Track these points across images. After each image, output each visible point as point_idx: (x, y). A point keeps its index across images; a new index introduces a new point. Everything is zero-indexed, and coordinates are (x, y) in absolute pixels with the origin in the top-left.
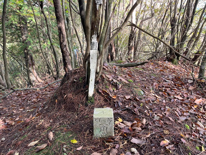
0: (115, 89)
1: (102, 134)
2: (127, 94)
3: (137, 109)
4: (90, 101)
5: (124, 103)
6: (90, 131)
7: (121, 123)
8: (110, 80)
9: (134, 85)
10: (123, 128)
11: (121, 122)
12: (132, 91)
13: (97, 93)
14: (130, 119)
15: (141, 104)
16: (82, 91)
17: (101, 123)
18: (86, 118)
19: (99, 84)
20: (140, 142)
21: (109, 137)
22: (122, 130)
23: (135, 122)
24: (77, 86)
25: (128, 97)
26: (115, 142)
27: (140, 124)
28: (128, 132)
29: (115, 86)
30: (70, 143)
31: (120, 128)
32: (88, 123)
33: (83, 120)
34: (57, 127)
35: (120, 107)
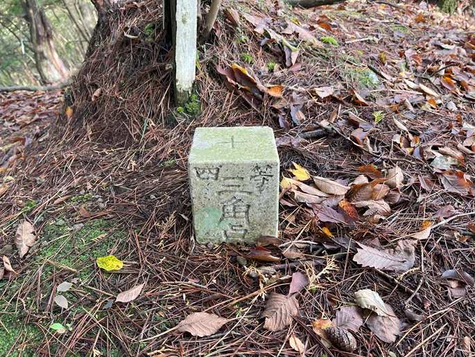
0: (276, 66)
1: (230, 231)
2: (322, 82)
3: (365, 134)
4: (186, 109)
5: (310, 112)
6: (179, 218)
7: (304, 187)
8: (259, 30)
9: (344, 52)
10: (313, 204)
11: (305, 182)
12: (337, 74)
13: (208, 78)
14: (339, 168)
15: (377, 115)
16: (154, 72)
17: (222, 188)
18: (167, 169)
19: (217, 45)
20: (392, 263)
21: (257, 240)
22: (311, 212)
23: (362, 180)
24: (135, 57)
25: (324, 92)
26: (283, 262)
27: (382, 189)
28: (336, 218)
29: (274, 55)
30: (94, 268)
31: (304, 205)
32: (174, 185)
33: (157, 174)
34: (56, 202)
35: (295, 125)
